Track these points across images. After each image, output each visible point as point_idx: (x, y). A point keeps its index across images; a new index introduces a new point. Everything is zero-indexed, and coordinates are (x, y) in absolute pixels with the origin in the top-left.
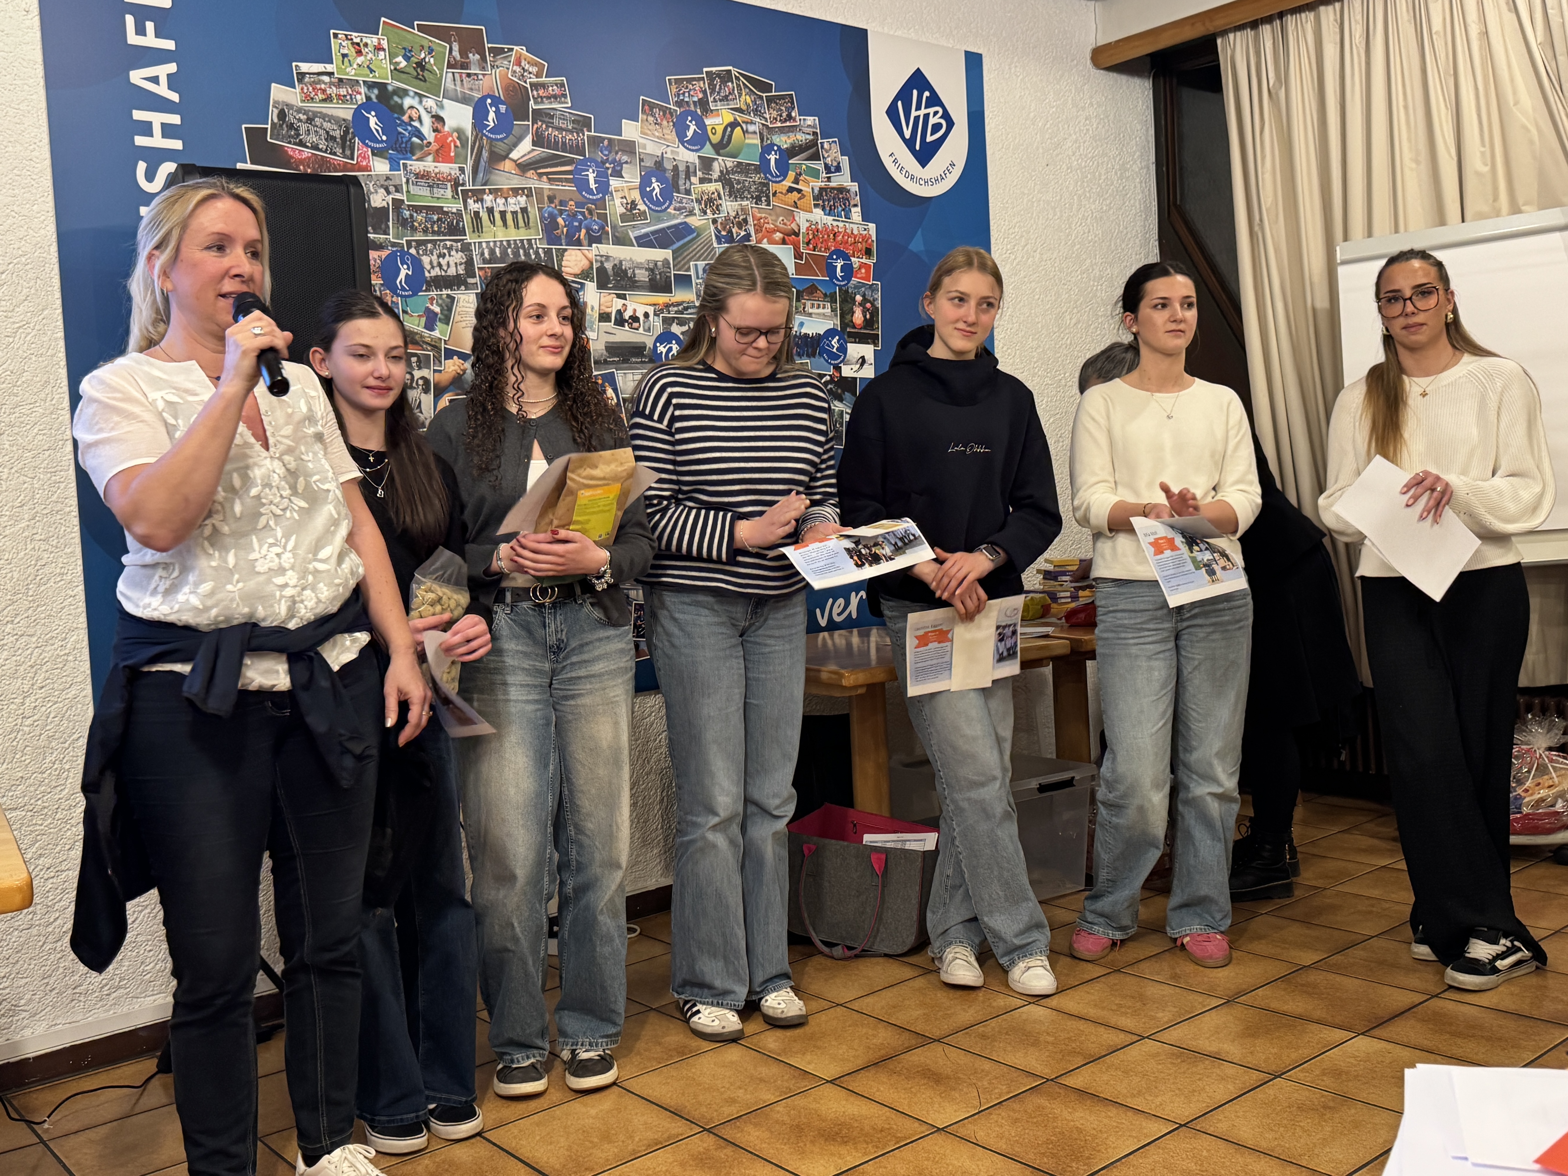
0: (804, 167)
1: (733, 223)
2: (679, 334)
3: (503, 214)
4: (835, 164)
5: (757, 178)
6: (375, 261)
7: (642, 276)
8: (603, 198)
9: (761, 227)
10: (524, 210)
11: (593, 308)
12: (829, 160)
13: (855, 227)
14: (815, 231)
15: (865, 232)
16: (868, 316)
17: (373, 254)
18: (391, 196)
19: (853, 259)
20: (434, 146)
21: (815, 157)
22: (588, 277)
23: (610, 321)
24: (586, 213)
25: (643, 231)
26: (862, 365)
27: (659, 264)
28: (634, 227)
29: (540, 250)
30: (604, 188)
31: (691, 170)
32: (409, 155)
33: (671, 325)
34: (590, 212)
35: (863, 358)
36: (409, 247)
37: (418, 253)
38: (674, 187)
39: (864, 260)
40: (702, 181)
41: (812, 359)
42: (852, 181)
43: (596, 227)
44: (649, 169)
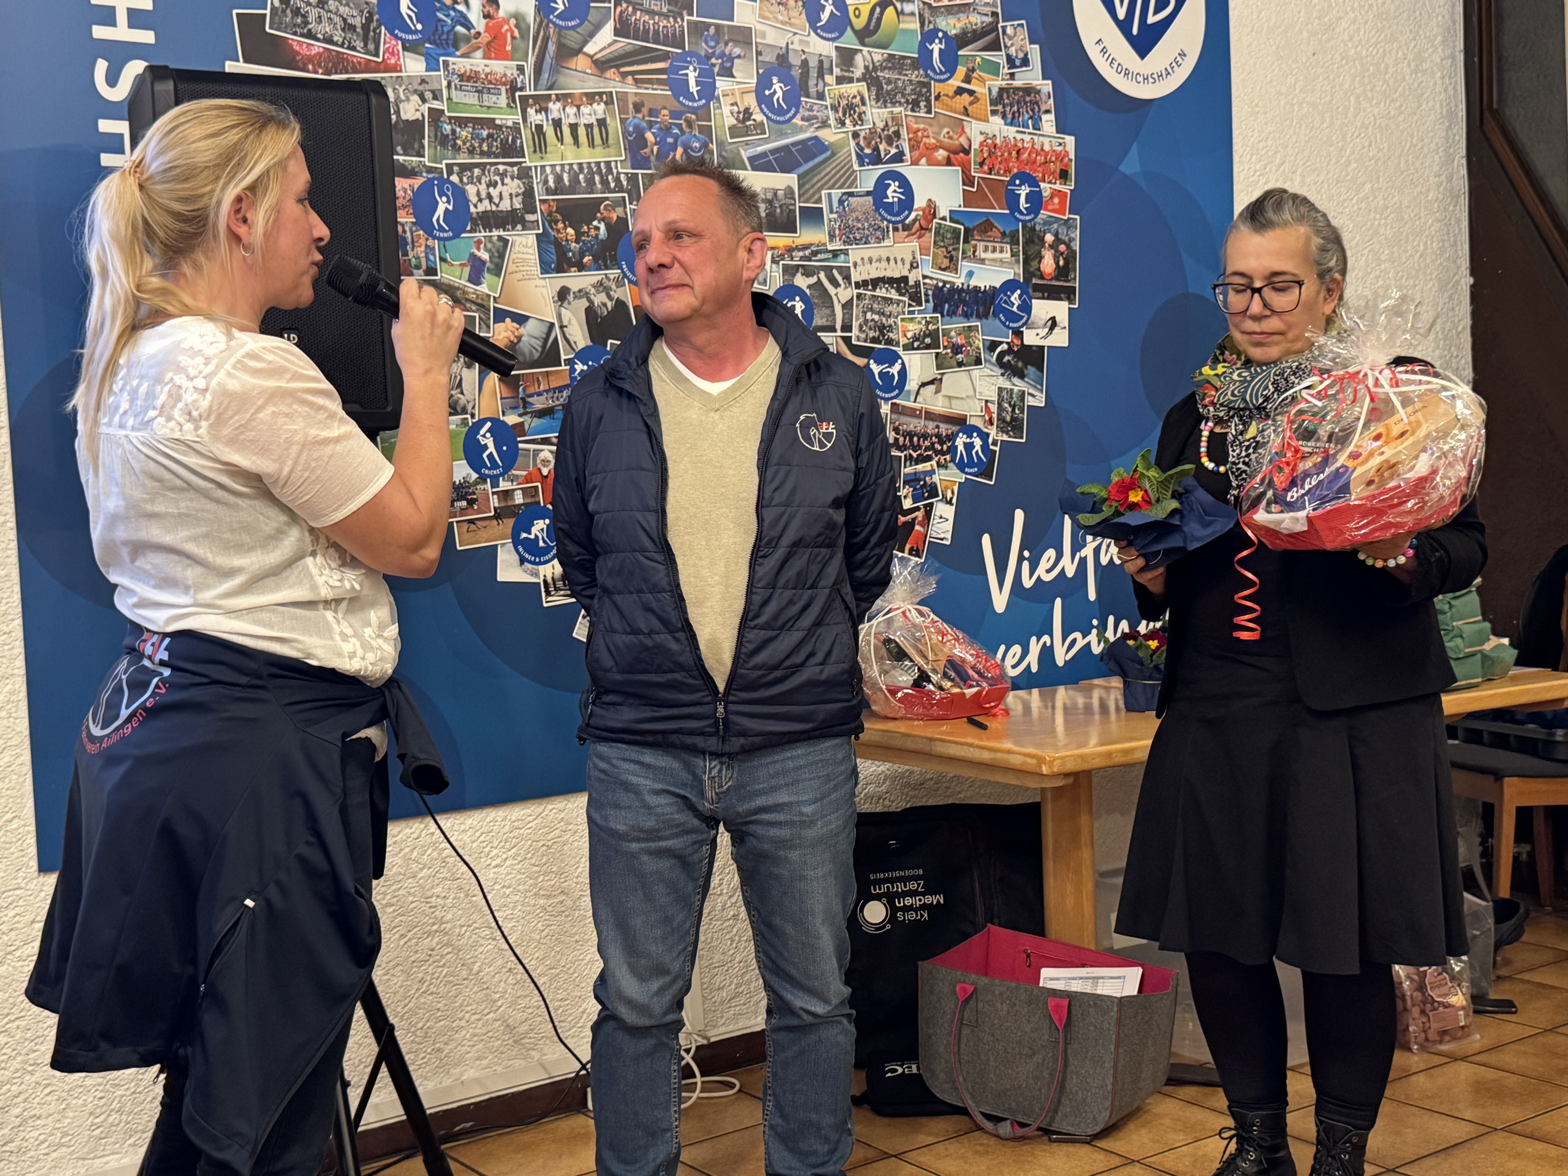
0: (978, 59)
1: (880, 137)
2: (804, 288)
3: (574, 128)
4: (1021, 55)
5: (915, 76)
6: (405, 191)
8: (707, 105)
9: (918, 142)
10: (602, 123)
12: (1012, 51)
13: (1046, 141)
14: (991, 147)
15: (1060, 148)
16: (1061, 263)
17: (401, 183)
18: (427, 105)
19: (1042, 185)
20: (485, 38)
21: (995, 46)
24: (684, 126)
25: (760, 149)
26: (1052, 328)
27: (780, 193)
28: (747, 143)
29: (622, 176)
30: (708, 91)
31: (826, 65)
32: (451, 49)
33: (794, 275)
34: (689, 124)
35: (1053, 319)
36: (450, 172)
37: (461, 180)
38: (801, 89)
39: (1058, 187)
40: (840, 80)
41: (984, 320)
42: (1044, 78)
43: (697, 145)
44: (769, 66)
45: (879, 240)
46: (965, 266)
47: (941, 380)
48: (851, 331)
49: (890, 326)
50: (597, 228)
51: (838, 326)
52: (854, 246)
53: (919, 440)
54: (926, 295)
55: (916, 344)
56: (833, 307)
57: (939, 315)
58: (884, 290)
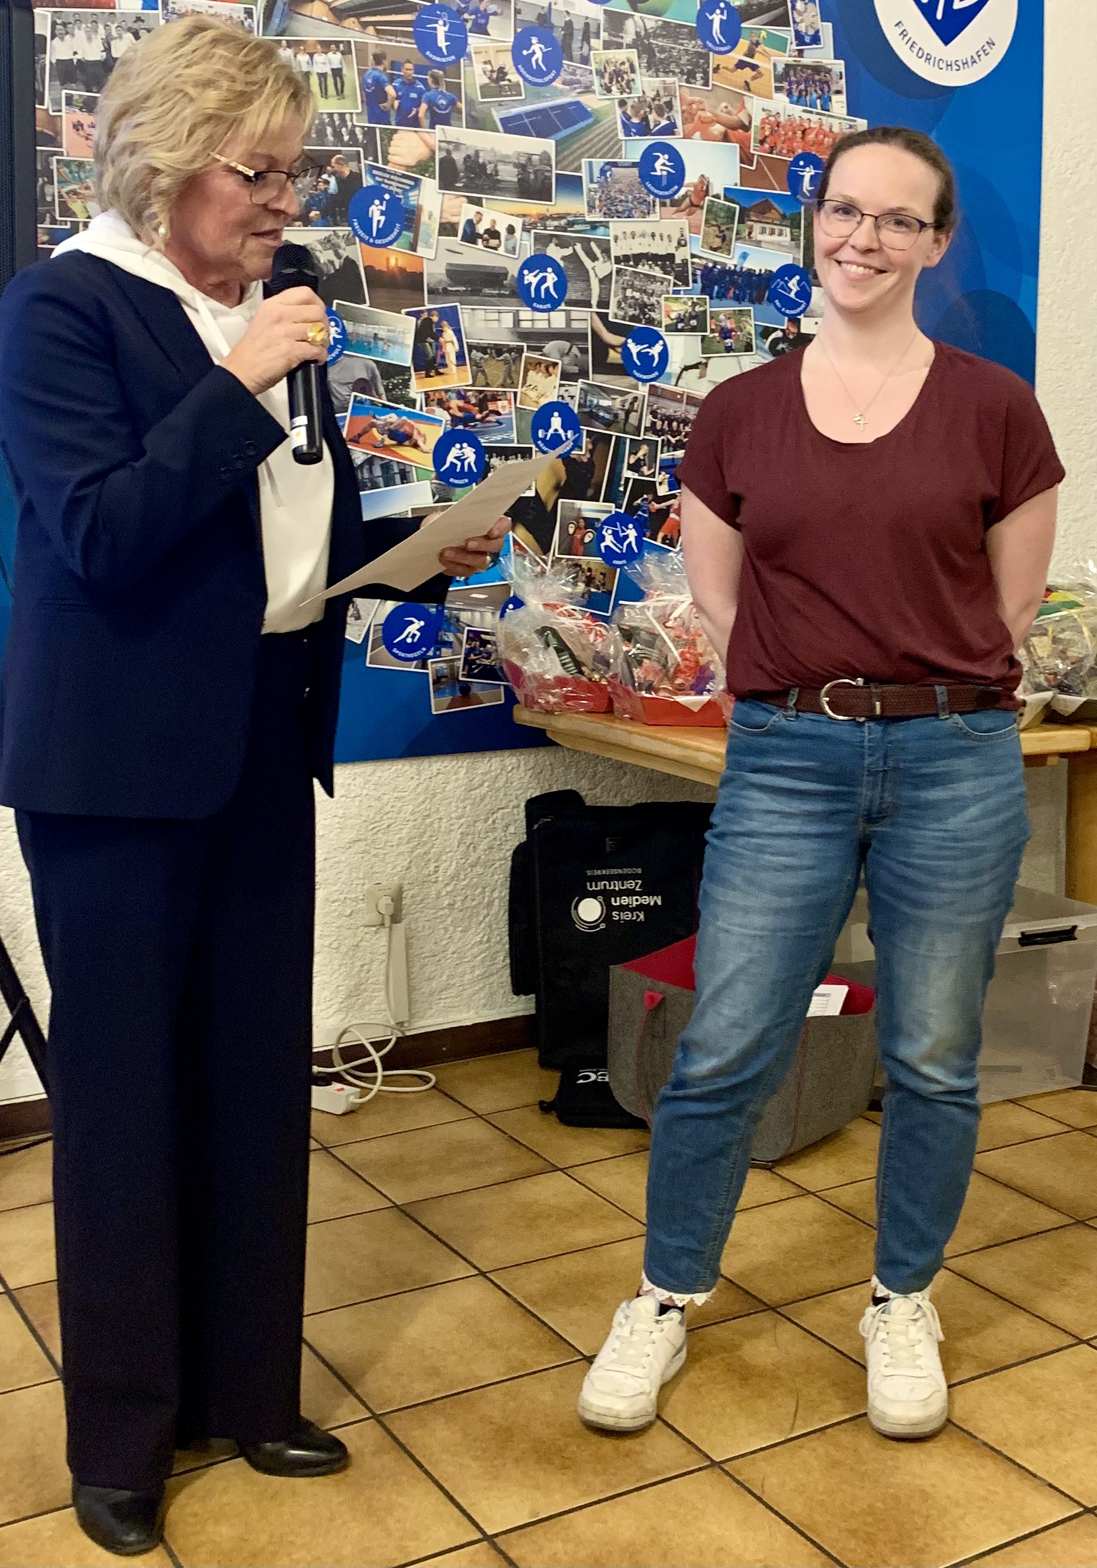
0: (763, 33)
1: (650, 107)
2: (558, 259)
4: (811, 32)
5: (693, 46)
7: (508, 174)
8: (456, 62)
9: (692, 115)
10: (337, 73)
11: (430, 216)
12: (802, 27)
13: (835, 122)
14: (774, 125)
21: (782, 21)
22: (426, 171)
23: (456, 235)
25: (514, 111)
27: (535, 158)
29: (358, 131)
31: (593, 29)
33: (546, 245)
34: (436, 80)
38: (563, 51)
40: (607, 45)
41: (757, 306)
42: (836, 58)
43: (443, 102)
44: (528, 25)
45: (645, 214)
46: (738, 247)
47: (706, 364)
48: (608, 308)
49: (653, 305)
50: (327, 182)
51: (594, 302)
52: (615, 219)
53: (678, 426)
54: (694, 275)
55: (680, 326)
56: (588, 280)
57: (707, 297)
58: (647, 267)
